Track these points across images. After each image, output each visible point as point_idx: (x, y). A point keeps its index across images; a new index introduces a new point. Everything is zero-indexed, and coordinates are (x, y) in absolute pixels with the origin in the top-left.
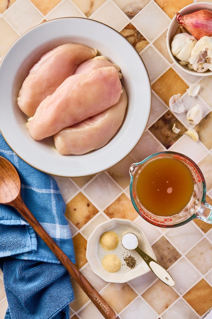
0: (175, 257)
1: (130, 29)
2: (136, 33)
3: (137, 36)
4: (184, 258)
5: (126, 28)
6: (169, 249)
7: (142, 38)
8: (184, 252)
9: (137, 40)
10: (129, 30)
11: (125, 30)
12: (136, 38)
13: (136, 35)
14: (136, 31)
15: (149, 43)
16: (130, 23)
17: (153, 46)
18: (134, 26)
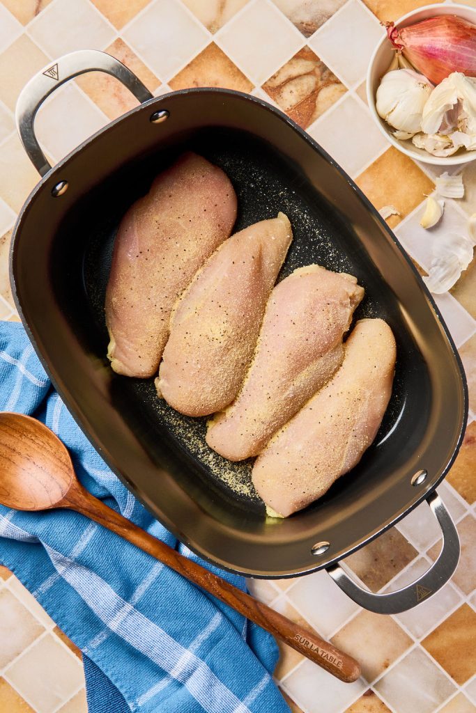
0: (405, 557)
1: (306, 58)
2: (319, 67)
3: (322, 74)
4: (423, 558)
5: (297, 57)
6: (391, 539)
7: (332, 79)
8: (423, 545)
9: (320, 83)
10: (303, 60)
11: (294, 62)
12: (319, 78)
13: (318, 71)
14: (318, 64)
15: (346, 90)
16: (307, 46)
17: (356, 97)
18: (314, 53)
